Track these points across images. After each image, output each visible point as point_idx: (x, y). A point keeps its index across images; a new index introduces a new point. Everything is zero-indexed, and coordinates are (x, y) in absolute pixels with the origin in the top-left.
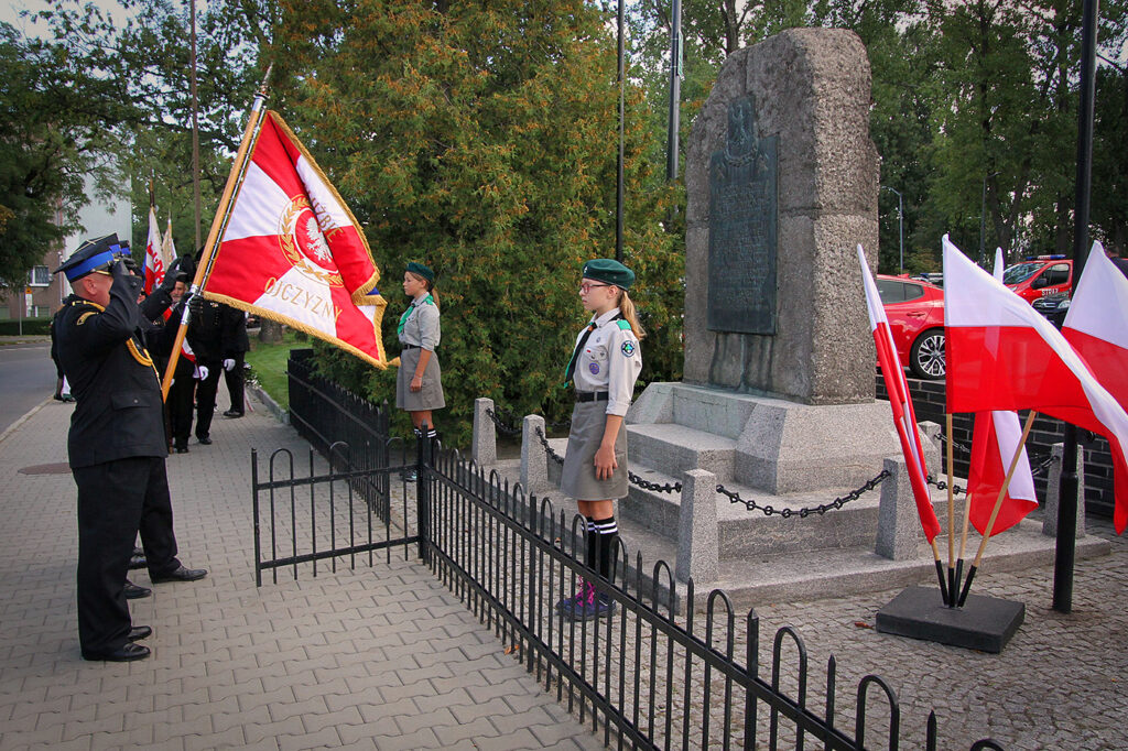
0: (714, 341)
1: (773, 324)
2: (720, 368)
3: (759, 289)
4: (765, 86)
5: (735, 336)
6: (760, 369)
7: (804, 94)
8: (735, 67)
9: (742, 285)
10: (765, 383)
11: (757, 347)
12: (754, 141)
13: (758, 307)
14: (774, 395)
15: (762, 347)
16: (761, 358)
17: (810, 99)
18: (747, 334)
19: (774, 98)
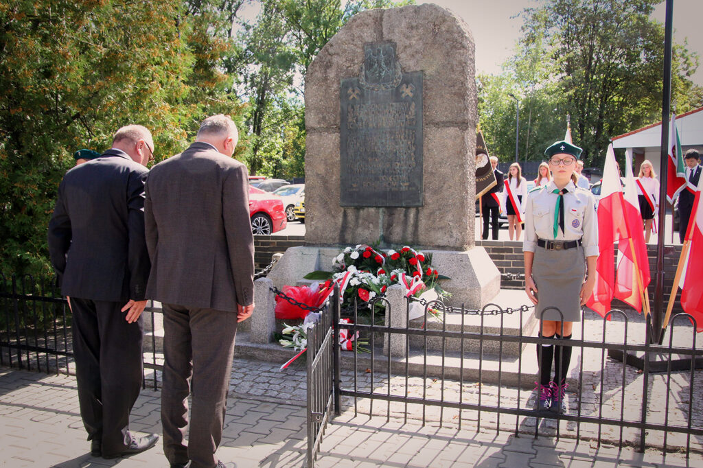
0: (341, 214)
1: (421, 199)
2: (353, 233)
3: (404, 177)
4: (408, 37)
5: (372, 210)
6: (404, 231)
7: (453, 47)
8: (370, 21)
9: (384, 173)
10: (410, 240)
11: (399, 215)
12: (395, 73)
13: (403, 188)
14: (421, 247)
15: (406, 216)
16: (405, 222)
17: (461, 51)
18: (386, 207)
19: (419, 46)
